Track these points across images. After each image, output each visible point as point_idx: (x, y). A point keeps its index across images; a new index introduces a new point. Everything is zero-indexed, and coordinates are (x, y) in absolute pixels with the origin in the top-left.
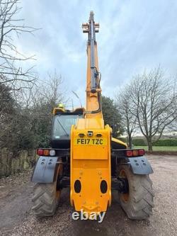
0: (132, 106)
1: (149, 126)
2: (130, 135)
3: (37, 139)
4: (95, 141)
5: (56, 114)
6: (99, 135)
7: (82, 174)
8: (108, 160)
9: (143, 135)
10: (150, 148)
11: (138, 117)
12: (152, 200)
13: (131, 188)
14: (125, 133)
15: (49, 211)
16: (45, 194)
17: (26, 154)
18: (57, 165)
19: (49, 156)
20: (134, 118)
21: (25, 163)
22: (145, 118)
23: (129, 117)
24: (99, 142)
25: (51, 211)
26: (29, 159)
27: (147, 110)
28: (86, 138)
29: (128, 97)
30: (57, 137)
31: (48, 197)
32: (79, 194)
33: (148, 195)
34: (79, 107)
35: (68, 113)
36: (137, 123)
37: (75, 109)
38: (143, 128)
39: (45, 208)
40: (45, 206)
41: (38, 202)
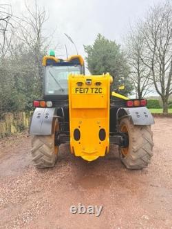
0: (146, 53)
1: (166, 82)
2: (140, 94)
3: (22, 99)
4: (94, 90)
5: (47, 65)
6: (98, 84)
7: (80, 123)
8: (107, 108)
9: (158, 95)
10: (165, 110)
11: (152, 69)
12: (152, 150)
13: (131, 139)
14: (134, 91)
15: (49, 162)
16: (44, 146)
17: (12, 117)
18: (54, 119)
19: (46, 107)
20: (148, 70)
21: (12, 127)
22: (162, 70)
23: (140, 69)
24: (98, 91)
25: (51, 162)
26: (15, 122)
27: (166, 60)
28: (84, 86)
29: (141, 40)
30: (51, 92)
31: (47, 148)
32: (78, 142)
33: (148, 145)
34: (75, 55)
35: (62, 63)
36: (151, 77)
37: (70, 57)
38: (159, 84)
39: (44, 158)
40: (45, 156)
41: (38, 153)
